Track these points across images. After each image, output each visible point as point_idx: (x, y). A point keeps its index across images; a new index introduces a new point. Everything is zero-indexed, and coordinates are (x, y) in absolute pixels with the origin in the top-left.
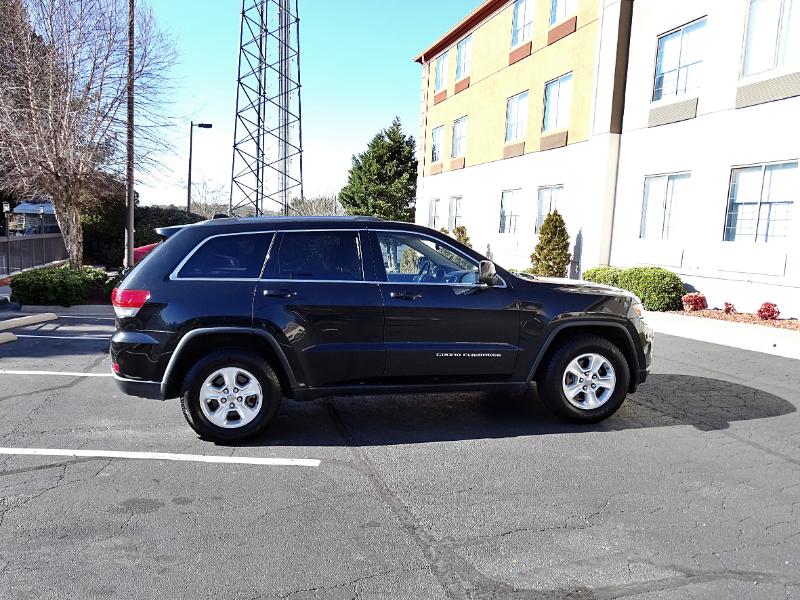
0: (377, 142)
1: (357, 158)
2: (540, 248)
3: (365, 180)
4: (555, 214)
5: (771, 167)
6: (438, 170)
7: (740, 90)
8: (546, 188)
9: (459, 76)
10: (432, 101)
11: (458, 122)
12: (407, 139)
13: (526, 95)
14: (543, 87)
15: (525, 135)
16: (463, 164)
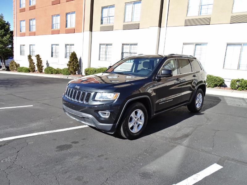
2: (70, 62)
5: (131, 45)
6: (23, 35)
7: (124, 25)
8: (68, 45)
9: (30, 4)
10: (18, 11)
11: (31, 20)
12: (6, 22)
13: (59, 16)
14: (65, 14)
15: (59, 28)
16: (34, 34)
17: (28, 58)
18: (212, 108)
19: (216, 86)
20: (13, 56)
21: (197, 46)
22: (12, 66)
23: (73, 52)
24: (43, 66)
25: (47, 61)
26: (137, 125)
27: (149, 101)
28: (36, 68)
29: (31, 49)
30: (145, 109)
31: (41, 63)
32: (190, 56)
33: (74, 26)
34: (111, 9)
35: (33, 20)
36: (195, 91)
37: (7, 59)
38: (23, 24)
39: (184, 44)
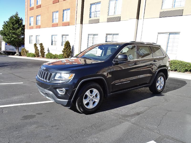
0: (11, 18)
1: (5, 22)
2: (64, 49)
3: (9, 29)
4: (68, 41)
5: (114, 35)
6: (32, 28)
7: (108, 18)
8: (64, 35)
9: (37, 4)
10: (29, 9)
11: (38, 16)
12: (20, 18)
13: (58, 12)
14: (62, 10)
15: (57, 22)
16: (40, 27)
17: (34, 46)
18: (174, 91)
19: (186, 71)
20: (24, 44)
21: (170, 35)
22: (23, 52)
23: (67, 41)
24: (45, 52)
25: (48, 48)
26: (92, 102)
27: (104, 81)
28: (40, 54)
29: (37, 39)
30: (101, 88)
31: (44, 50)
32: (153, 43)
33: (68, 20)
34: (97, 5)
35: (39, 16)
36: (156, 75)
37: (20, 46)
38: (32, 19)
39: (159, 33)
